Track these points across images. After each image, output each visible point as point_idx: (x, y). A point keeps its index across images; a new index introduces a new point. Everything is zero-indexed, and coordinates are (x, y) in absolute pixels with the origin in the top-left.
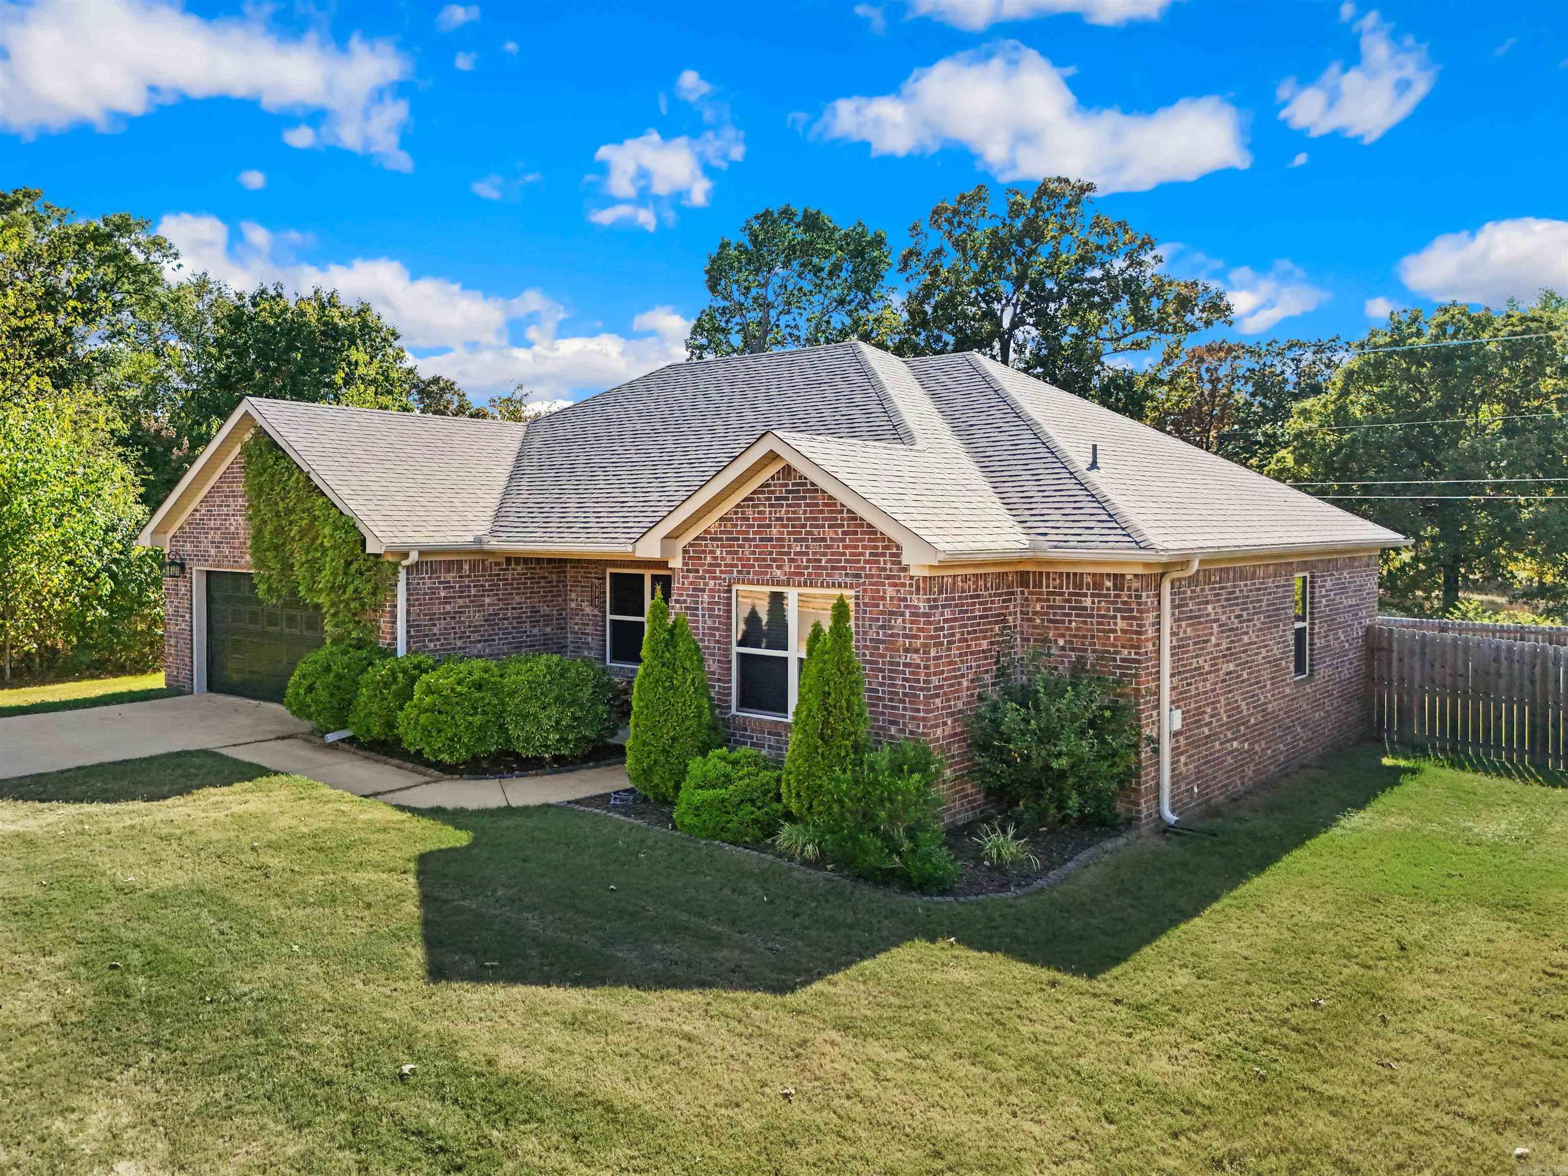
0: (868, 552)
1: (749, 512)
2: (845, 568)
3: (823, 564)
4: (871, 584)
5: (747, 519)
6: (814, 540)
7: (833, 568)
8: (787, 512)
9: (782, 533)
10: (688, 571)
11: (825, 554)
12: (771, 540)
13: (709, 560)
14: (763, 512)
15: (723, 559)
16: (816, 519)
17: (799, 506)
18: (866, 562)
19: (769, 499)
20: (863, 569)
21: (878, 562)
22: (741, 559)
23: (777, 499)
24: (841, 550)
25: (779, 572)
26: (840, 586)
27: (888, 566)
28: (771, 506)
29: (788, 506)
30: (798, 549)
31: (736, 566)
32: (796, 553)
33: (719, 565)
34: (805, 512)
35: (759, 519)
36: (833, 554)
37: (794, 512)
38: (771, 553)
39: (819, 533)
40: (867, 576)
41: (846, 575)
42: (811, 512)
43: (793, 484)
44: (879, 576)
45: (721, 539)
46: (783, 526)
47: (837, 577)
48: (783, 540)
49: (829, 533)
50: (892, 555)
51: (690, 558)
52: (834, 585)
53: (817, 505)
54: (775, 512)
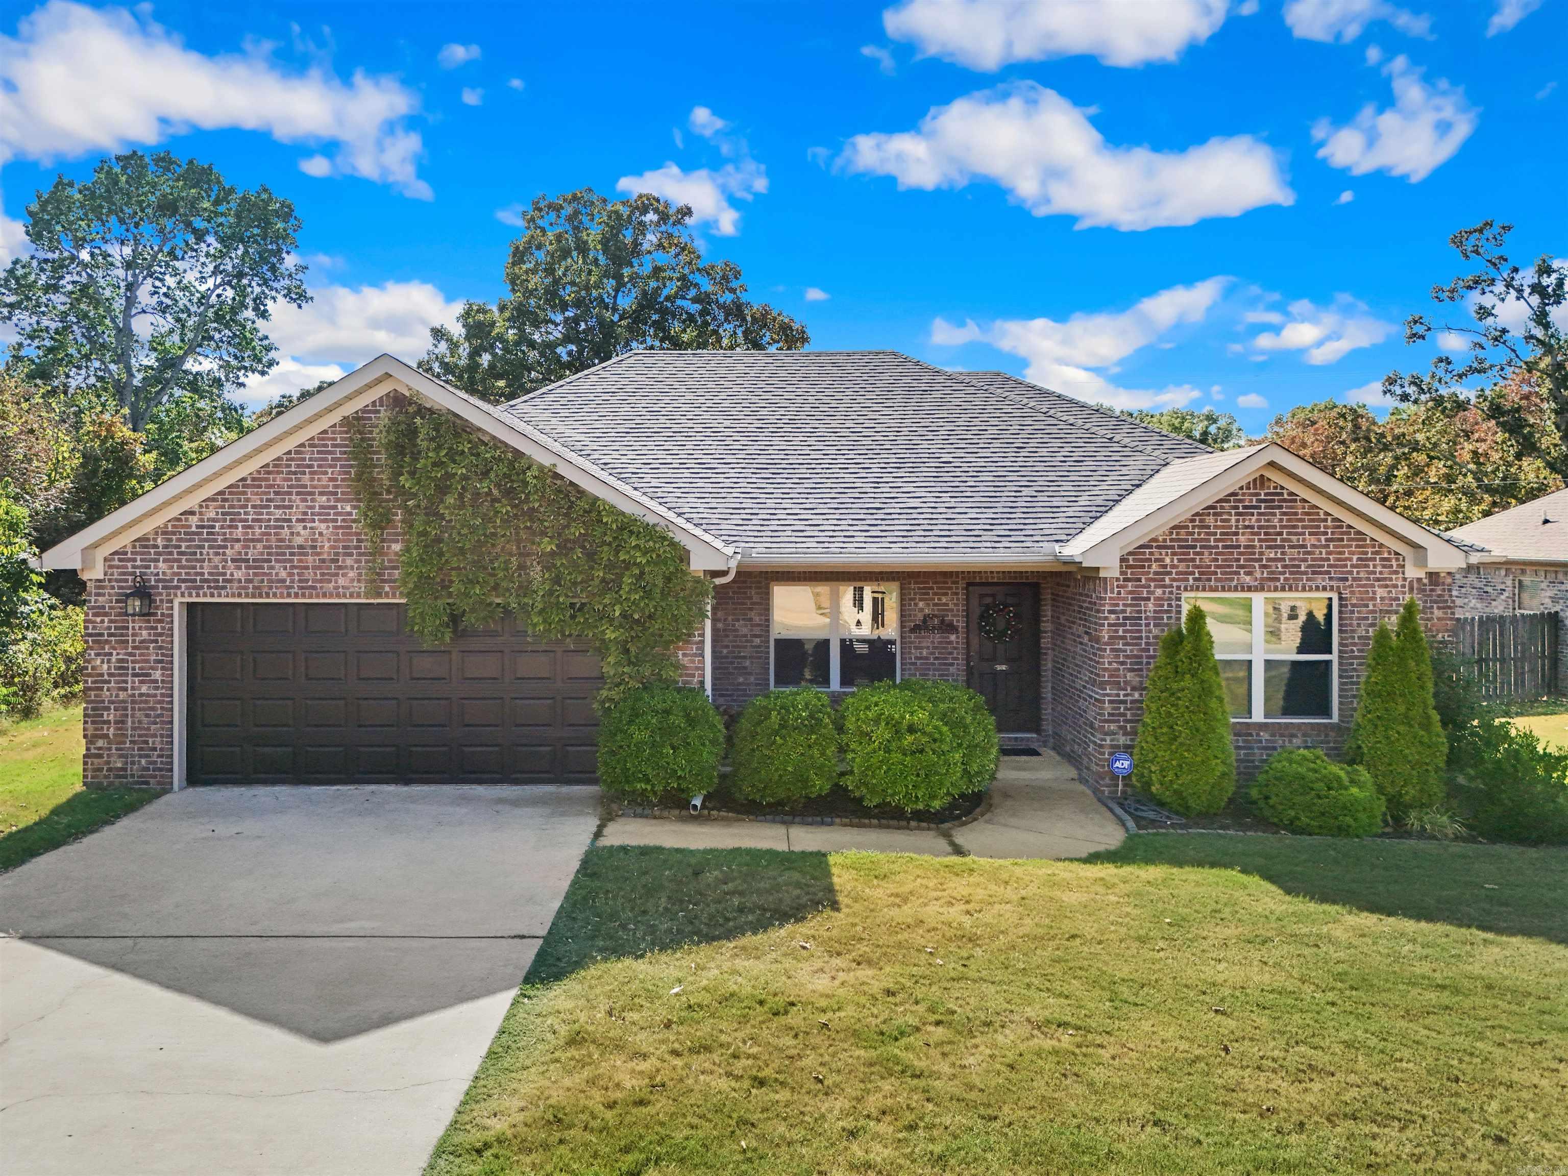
0: (1355, 557)
1: (1210, 520)
2: (1328, 573)
3: (1303, 569)
4: (1359, 586)
5: (1209, 527)
6: (1291, 547)
7: (1314, 573)
8: (1258, 520)
9: (1253, 540)
10: (1125, 580)
11: (1305, 560)
12: (1239, 547)
13: (1155, 567)
14: (1228, 520)
15: (1173, 567)
16: (1294, 527)
17: (1274, 514)
18: (1353, 566)
19: (1237, 508)
20: (1351, 573)
21: (1367, 566)
22: (1197, 567)
23: (1245, 507)
24: (1324, 556)
25: (1248, 578)
26: (1324, 589)
27: (1379, 569)
28: (1237, 514)
29: (1259, 514)
30: (1272, 556)
31: (1193, 573)
32: (1269, 560)
33: (1170, 573)
34: (1281, 520)
35: (1223, 527)
36: (1313, 560)
37: (1268, 521)
38: (1238, 560)
39: (1298, 540)
40: (1354, 579)
41: (1331, 579)
42: (1289, 520)
43: (1266, 494)
44: (1368, 579)
45: (1172, 547)
46: (1253, 534)
47: (1320, 581)
48: (1254, 547)
49: (1310, 540)
50: (1382, 559)
51: (1128, 567)
52: (1317, 589)
53: (1296, 514)
54: (1244, 520)
